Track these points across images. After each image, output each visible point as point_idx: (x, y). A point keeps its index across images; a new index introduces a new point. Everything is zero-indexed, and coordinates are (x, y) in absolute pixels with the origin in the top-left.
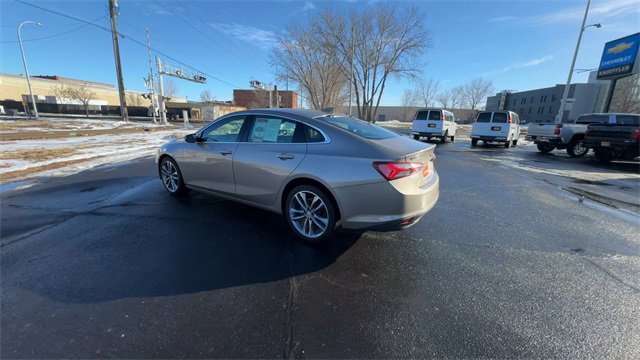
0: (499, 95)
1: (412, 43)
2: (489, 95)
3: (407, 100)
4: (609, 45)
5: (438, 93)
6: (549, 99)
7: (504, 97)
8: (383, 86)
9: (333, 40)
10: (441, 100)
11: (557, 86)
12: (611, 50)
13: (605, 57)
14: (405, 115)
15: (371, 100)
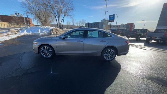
0: (87, 23)
1: (70, 8)
2: (85, 23)
3: (68, 23)
4: (110, 16)
5: (76, 22)
6: (96, 25)
7: (88, 24)
8: (64, 19)
9: (46, 3)
10: (77, 24)
11: (97, 22)
12: (110, 17)
13: (110, 18)
14: (68, 27)
15: (61, 23)
